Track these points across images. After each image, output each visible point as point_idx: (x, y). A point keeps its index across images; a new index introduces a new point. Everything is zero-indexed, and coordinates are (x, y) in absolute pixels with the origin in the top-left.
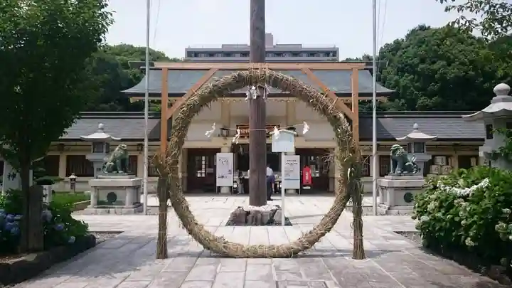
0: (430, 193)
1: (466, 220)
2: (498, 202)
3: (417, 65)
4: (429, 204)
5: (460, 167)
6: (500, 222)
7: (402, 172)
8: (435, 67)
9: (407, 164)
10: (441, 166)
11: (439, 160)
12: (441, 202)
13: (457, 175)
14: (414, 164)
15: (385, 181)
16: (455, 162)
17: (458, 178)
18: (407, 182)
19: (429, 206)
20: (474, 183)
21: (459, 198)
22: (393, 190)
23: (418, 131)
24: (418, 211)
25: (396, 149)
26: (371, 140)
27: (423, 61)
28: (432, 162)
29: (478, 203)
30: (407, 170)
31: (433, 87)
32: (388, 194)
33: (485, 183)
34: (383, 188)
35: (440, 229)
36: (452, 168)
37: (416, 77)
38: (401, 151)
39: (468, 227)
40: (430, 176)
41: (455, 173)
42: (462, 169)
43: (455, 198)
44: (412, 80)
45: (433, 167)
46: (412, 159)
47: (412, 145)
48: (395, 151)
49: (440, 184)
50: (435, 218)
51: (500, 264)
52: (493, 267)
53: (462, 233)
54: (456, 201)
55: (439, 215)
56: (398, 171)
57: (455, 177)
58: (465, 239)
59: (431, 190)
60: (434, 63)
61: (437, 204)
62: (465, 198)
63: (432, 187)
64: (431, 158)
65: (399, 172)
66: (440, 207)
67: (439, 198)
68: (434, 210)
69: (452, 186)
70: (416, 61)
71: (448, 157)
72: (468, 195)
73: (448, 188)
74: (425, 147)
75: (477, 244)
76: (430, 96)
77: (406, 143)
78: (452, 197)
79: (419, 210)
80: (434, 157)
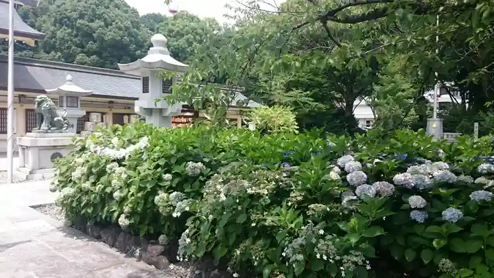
0: (77, 155)
1: (121, 192)
2: (158, 166)
3: (76, 19)
4: (74, 171)
5: (114, 122)
6: (160, 192)
7: (49, 129)
8: (94, 25)
9: (55, 119)
10: (96, 123)
11: (94, 117)
12: (90, 168)
13: (112, 133)
14: (65, 119)
15: (27, 139)
16: (109, 118)
17: (112, 135)
18: (55, 140)
19: (73, 174)
20: (131, 142)
21: (114, 161)
22: (37, 149)
23: (71, 83)
24: (59, 181)
25: (43, 101)
26: (6, 89)
27: (81, 16)
28: (86, 118)
29: (135, 169)
30: (56, 125)
31: (91, 45)
32: (31, 155)
33: (143, 142)
34: (25, 148)
35: (87, 205)
36: (107, 124)
37: (75, 32)
38: (49, 103)
39: (123, 200)
40: (83, 133)
41: (109, 130)
42: (117, 125)
43: (107, 162)
44: (69, 34)
45: (88, 124)
46: (62, 113)
47: (65, 99)
48: (40, 103)
49: (90, 144)
50: (81, 190)
51: (157, 243)
52: (150, 248)
53: (115, 208)
54: (108, 166)
55: (87, 185)
56: (44, 126)
57: (109, 136)
58: (118, 217)
59: (77, 152)
60: (92, 21)
61: (85, 169)
62: (120, 162)
63: (79, 148)
64: (85, 114)
65: (46, 128)
66: (90, 174)
67: (88, 161)
68: (80, 179)
69: (105, 147)
70: (75, 15)
71: (103, 114)
72: (124, 158)
73: (99, 148)
74: (79, 102)
75: (132, 221)
76: (89, 54)
77: (57, 96)
78: (104, 161)
79: (61, 179)
80: (88, 113)
